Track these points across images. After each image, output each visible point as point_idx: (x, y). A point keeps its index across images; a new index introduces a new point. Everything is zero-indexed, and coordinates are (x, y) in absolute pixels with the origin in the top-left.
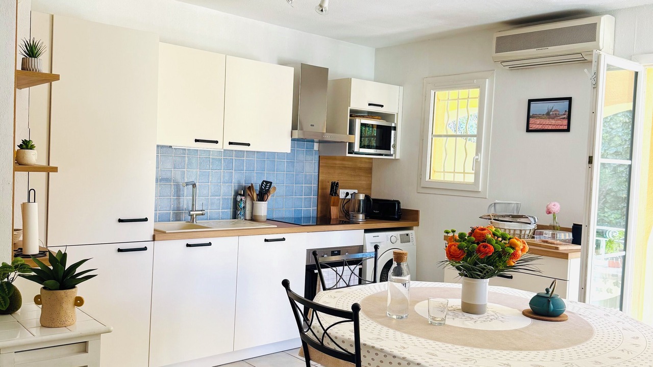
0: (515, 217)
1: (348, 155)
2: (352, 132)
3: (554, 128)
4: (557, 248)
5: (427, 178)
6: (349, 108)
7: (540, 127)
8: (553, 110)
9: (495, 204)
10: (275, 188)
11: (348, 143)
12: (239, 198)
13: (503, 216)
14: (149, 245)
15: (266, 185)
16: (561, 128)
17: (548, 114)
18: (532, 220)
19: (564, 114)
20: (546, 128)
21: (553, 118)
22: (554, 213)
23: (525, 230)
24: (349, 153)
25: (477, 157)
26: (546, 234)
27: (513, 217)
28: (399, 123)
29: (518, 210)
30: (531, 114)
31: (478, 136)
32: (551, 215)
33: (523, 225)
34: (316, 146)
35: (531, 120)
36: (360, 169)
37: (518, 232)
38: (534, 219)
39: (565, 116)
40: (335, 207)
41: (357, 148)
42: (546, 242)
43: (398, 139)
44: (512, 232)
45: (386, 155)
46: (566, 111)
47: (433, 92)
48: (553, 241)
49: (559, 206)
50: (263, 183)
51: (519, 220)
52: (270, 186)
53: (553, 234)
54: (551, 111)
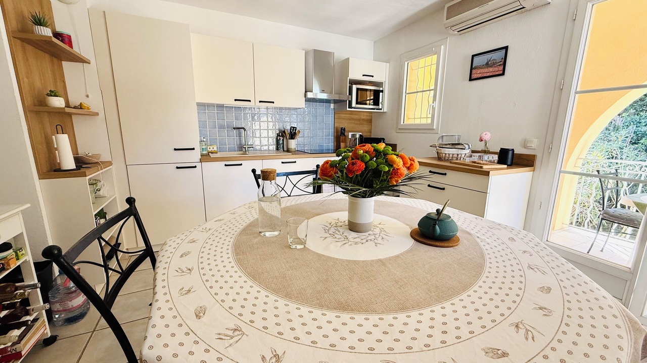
0: (454, 145)
1: (348, 109)
2: (351, 93)
3: (491, 74)
4: (481, 167)
5: (402, 123)
6: (348, 78)
7: (480, 75)
8: (492, 59)
9: (442, 136)
10: (299, 131)
11: (348, 101)
12: (279, 138)
13: (446, 145)
14: (198, 165)
15: (293, 130)
16: (498, 73)
17: (487, 64)
18: (467, 146)
19: (501, 62)
20: (485, 75)
21: (491, 67)
22: (485, 140)
23: (461, 154)
24: (349, 108)
25: (433, 104)
26: (474, 156)
27: (453, 144)
28: (386, 88)
29: (459, 139)
30: (473, 67)
31: (435, 90)
32: (483, 142)
33: (460, 150)
34: (332, 106)
35: (474, 71)
36: (363, 120)
37: (456, 156)
38: (469, 145)
39: (501, 63)
40: (343, 143)
41: (354, 104)
42: (474, 162)
43: (385, 98)
44: (451, 156)
45: (377, 109)
46: (502, 59)
47: (406, 63)
48: (479, 161)
49: (490, 135)
50: (291, 128)
51: (456, 147)
52: (296, 130)
53: (480, 157)
54: (490, 61)
